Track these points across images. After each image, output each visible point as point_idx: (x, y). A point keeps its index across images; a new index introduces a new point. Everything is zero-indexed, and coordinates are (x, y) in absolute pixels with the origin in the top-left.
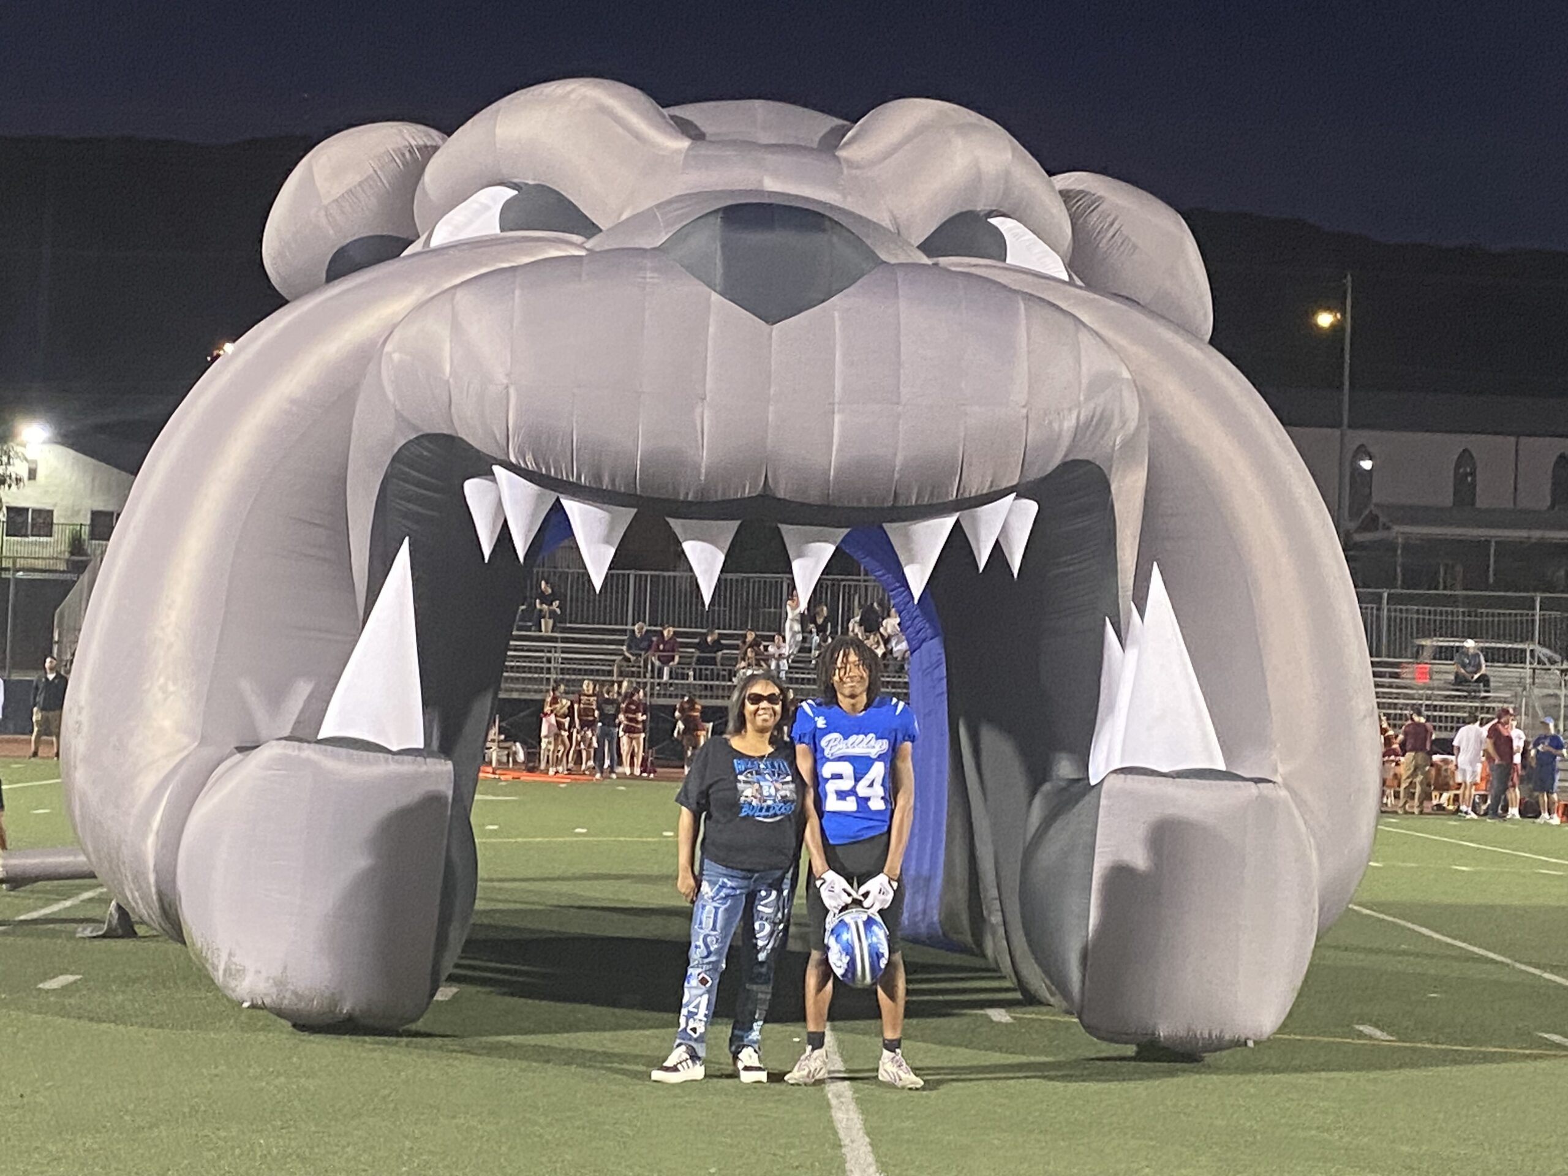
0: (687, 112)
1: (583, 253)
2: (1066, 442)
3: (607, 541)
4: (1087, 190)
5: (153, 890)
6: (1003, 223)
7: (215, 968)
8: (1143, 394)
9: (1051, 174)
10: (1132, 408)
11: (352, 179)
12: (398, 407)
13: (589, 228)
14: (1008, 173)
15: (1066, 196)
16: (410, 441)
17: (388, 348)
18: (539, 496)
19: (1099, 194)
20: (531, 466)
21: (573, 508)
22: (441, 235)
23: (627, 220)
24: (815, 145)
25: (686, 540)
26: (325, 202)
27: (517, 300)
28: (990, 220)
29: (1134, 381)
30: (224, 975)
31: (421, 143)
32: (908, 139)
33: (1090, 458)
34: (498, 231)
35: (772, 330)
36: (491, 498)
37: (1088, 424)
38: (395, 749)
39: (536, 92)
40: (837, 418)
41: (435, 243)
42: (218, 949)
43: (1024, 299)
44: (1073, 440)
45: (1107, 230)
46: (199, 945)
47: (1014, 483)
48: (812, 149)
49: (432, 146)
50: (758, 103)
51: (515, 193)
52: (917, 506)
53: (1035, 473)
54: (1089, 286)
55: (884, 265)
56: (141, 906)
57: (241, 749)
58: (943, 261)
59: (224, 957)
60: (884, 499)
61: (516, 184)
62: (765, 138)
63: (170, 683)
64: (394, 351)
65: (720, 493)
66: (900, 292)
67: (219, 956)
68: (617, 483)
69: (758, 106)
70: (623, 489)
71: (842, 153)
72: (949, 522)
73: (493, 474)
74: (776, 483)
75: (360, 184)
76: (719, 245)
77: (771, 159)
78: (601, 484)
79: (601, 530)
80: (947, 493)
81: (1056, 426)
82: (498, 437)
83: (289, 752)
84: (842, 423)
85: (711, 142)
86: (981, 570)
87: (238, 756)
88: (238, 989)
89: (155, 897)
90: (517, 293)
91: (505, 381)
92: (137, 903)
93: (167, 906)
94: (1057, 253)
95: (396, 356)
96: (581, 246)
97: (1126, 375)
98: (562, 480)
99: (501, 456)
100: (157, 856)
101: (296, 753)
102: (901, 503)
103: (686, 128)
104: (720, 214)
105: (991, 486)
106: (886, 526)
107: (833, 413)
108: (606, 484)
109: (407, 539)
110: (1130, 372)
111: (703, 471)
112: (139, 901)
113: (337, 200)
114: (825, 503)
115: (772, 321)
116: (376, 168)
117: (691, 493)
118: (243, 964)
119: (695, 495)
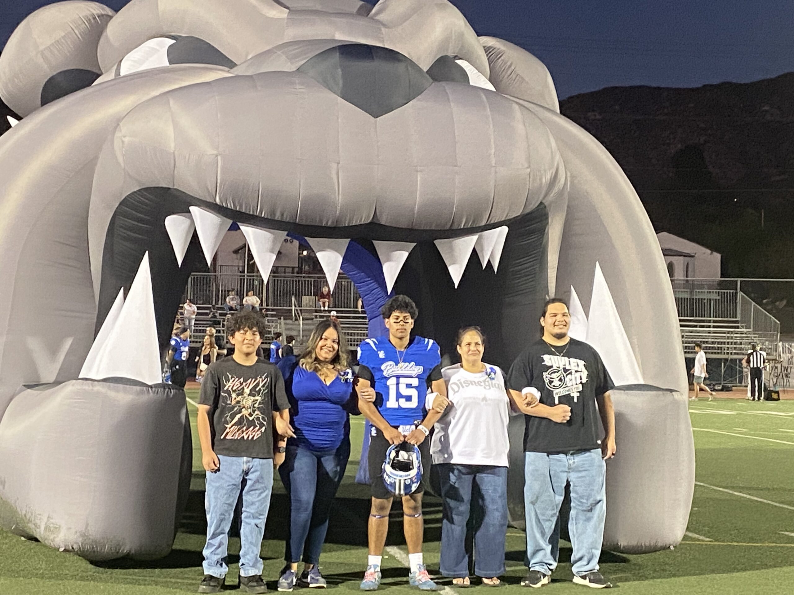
2: (545, 189)
3: (271, 251)
4: (494, 46)
6: (462, 62)
7: (39, 527)
9: (478, 36)
11: (58, 34)
14: (463, 35)
16: (135, 192)
17: (117, 134)
20: (230, 206)
22: (126, 68)
23: (254, 57)
26: (42, 48)
28: (456, 61)
30: (45, 531)
31: (100, 13)
34: (167, 64)
35: (376, 121)
37: (553, 179)
38: (149, 383)
40: (419, 175)
41: (123, 72)
42: (40, 515)
44: (548, 189)
45: (508, 69)
47: (519, 214)
49: (107, 17)
51: (175, 41)
52: (463, 229)
59: (45, 519)
60: (445, 225)
61: (173, 36)
65: (347, 221)
66: (451, 99)
67: (41, 519)
68: (285, 216)
70: (288, 220)
72: (474, 240)
73: (190, 212)
74: (381, 215)
75: (63, 37)
76: (339, 70)
77: (338, 20)
78: (275, 217)
79: (269, 245)
80: (481, 221)
82: (210, 189)
84: (422, 178)
88: (56, 540)
90: (217, 97)
91: (215, 152)
95: (126, 140)
98: (250, 215)
99: (210, 200)
101: (91, 388)
102: (455, 227)
104: (338, 50)
105: (507, 215)
106: (436, 241)
107: (417, 171)
108: (278, 217)
109: (147, 252)
111: (339, 208)
113: (48, 47)
114: (410, 227)
115: (376, 116)
116: (73, 28)
117: (329, 223)
118: (59, 523)
119: (333, 223)
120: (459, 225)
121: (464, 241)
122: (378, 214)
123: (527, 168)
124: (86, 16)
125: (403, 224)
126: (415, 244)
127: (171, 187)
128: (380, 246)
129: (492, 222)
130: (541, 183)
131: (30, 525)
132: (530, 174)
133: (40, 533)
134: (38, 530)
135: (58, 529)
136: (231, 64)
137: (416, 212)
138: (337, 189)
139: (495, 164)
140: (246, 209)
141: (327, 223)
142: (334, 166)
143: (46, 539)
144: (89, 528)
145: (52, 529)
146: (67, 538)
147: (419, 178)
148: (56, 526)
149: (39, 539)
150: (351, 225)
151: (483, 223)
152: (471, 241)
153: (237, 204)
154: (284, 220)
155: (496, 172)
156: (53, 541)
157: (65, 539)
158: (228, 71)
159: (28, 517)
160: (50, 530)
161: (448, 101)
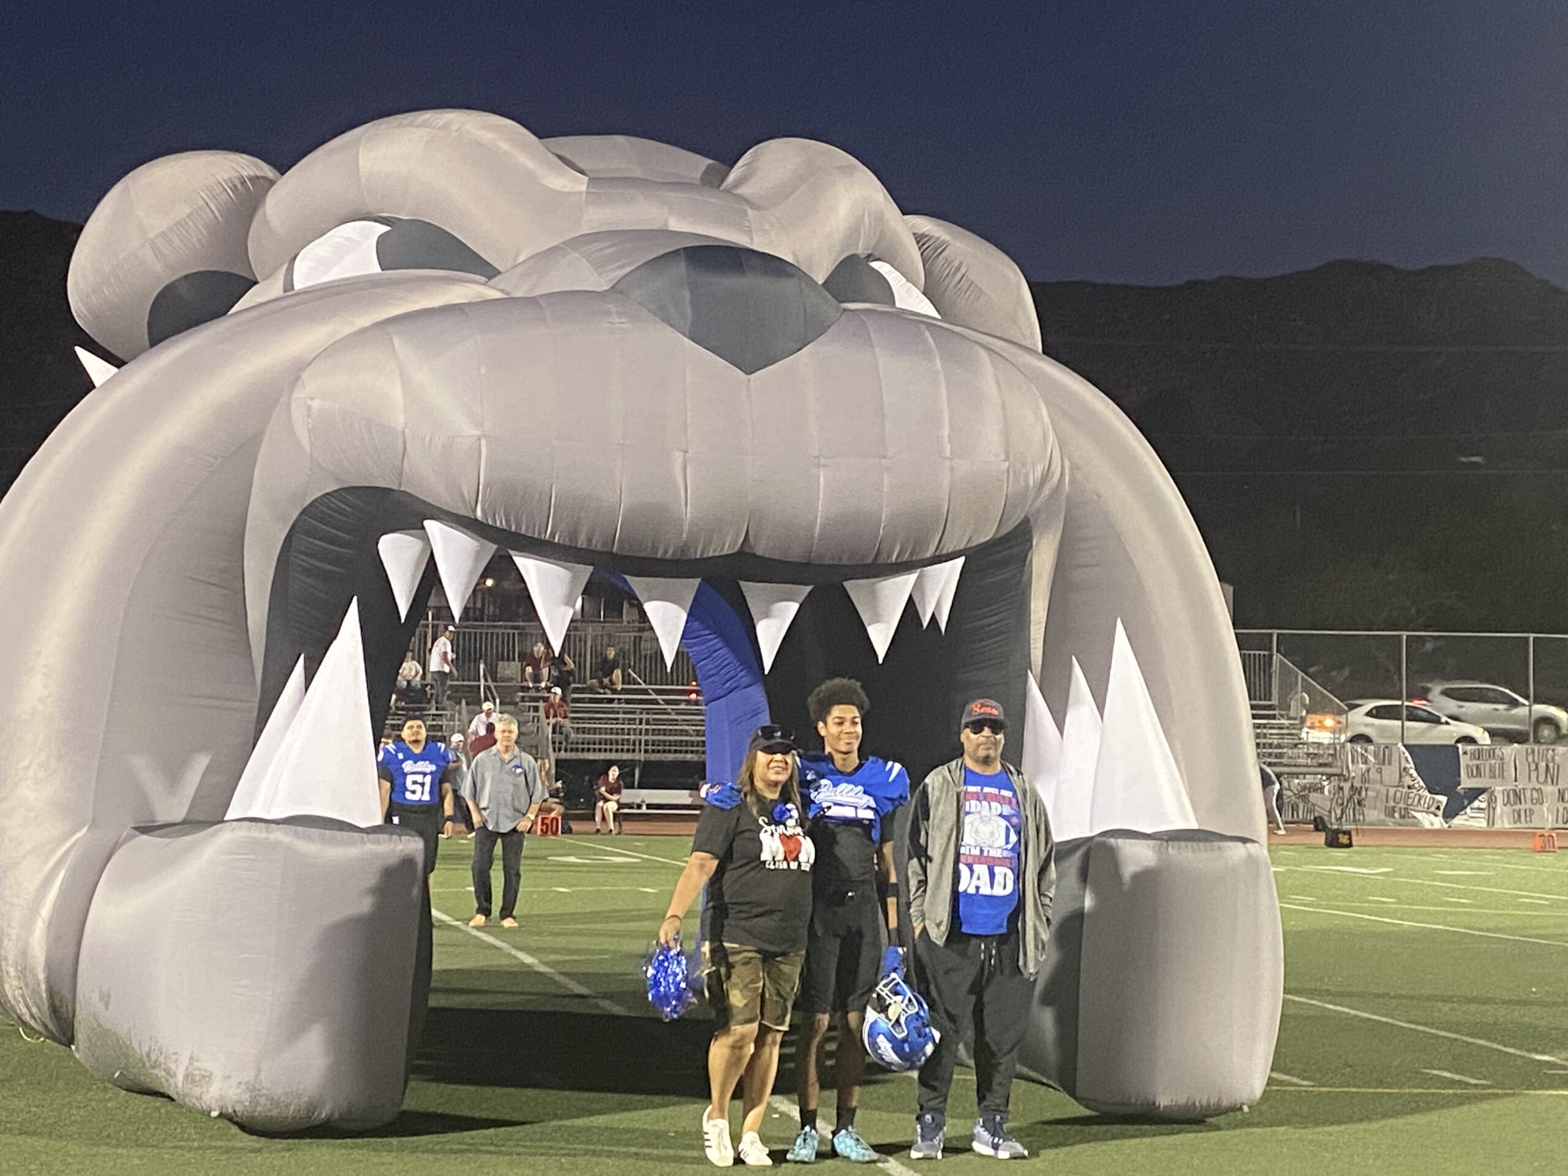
3: (568, 602)
4: (934, 234)
5: (43, 987)
6: (882, 267)
7: (174, 1076)
9: (904, 213)
12: (316, 456)
13: (485, 267)
16: (328, 494)
17: (298, 394)
20: (501, 523)
22: (305, 275)
24: (699, 183)
25: (647, 600)
26: (151, 235)
28: (873, 265)
30: (184, 1081)
31: (252, 174)
34: (377, 269)
35: (749, 380)
38: (362, 825)
39: (405, 122)
40: (823, 473)
41: (302, 284)
42: (175, 1053)
45: (955, 273)
49: (265, 181)
51: (389, 228)
59: (185, 1061)
60: (865, 556)
61: (385, 219)
63: (53, 759)
64: (312, 399)
65: (701, 549)
66: (875, 343)
67: (176, 1060)
68: (594, 541)
70: (599, 548)
72: (912, 579)
73: (423, 528)
74: (757, 539)
75: (188, 216)
76: (686, 289)
77: (673, 197)
78: (577, 543)
79: (563, 590)
80: (925, 550)
81: (1030, 480)
82: (466, 493)
84: (827, 478)
86: (925, 624)
88: (205, 1096)
89: (44, 995)
91: (477, 433)
93: (58, 1003)
95: (315, 404)
98: (534, 539)
99: (465, 512)
102: (883, 560)
105: (969, 540)
106: (848, 583)
107: (818, 466)
108: (581, 542)
109: (355, 599)
113: (164, 234)
114: (806, 561)
115: (749, 371)
116: (207, 199)
117: (671, 551)
118: (209, 1069)
119: (674, 553)
120: (889, 556)
121: (895, 583)
122: (751, 538)
123: (1005, 460)
124: (230, 179)
125: (795, 554)
126: (810, 588)
127: (395, 487)
128: (753, 591)
129: (944, 552)
130: (1027, 485)
131: (155, 1071)
132: (1008, 471)
133: (177, 1084)
134: (172, 1081)
135: (208, 1077)
136: (489, 272)
137: (816, 535)
138: (683, 495)
139: (951, 453)
140: (527, 530)
141: (666, 552)
142: (679, 455)
143: (185, 1096)
144: (262, 1077)
145: (197, 1079)
146: (223, 1093)
147: (822, 479)
148: (203, 1073)
149: (175, 1097)
150: (705, 556)
151: (929, 554)
152: (906, 582)
153: (512, 520)
154: (593, 547)
155: (952, 468)
156: (199, 1098)
157: (221, 1096)
158: (485, 284)
159: (153, 1058)
160: (193, 1081)
161: (872, 346)
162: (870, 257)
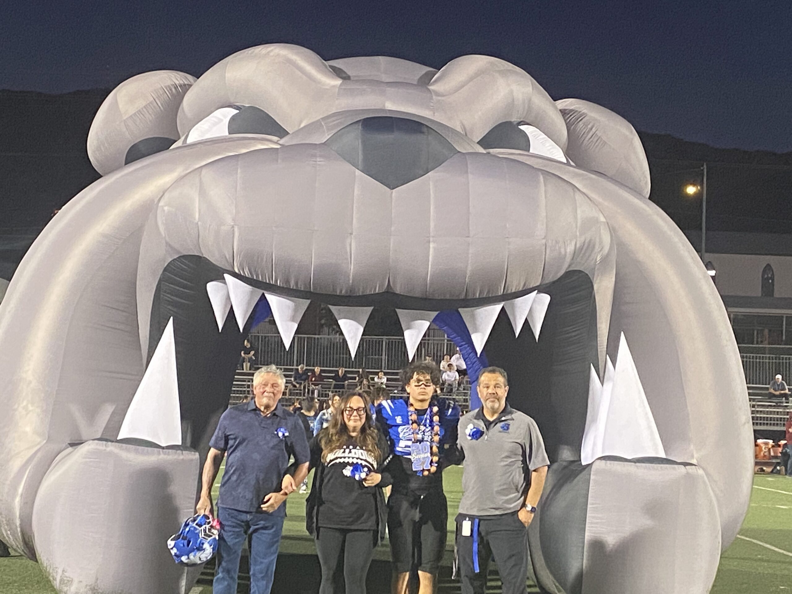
0: (338, 63)
1: (278, 147)
2: (568, 259)
3: (293, 320)
4: (577, 109)
5: (19, 529)
6: (528, 128)
7: (55, 579)
8: (613, 231)
9: (555, 100)
10: (606, 239)
11: (141, 103)
12: (167, 239)
13: (281, 132)
14: (530, 100)
15: (564, 113)
16: (175, 259)
17: (161, 204)
18: (252, 292)
19: (583, 112)
20: (247, 274)
21: (273, 299)
22: (194, 136)
23: (305, 127)
24: (415, 83)
25: (340, 319)
26: (125, 118)
27: (239, 176)
28: (520, 127)
29: (608, 223)
30: (60, 583)
31: (182, 82)
32: (471, 79)
33: (581, 269)
34: (227, 134)
35: (392, 193)
36: (223, 293)
37: (581, 248)
38: (163, 445)
39: (250, 52)
40: (432, 245)
41: (190, 141)
42: (56, 568)
43: (542, 174)
44: (573, 259)
45: (589, 132)
46: (45, 565)
47: (538, 284)
48: (415, 85)
49: (188, 85)
50: (381, 58)
51: (238, 111)
52: (479, 298)
53: (551, 278)
54: (578, 166)
55: (459, 154)
56: (12, 540)
57: (72, 445)
58: (491, 151)
59: (60, 571)
60: (460, 294)
61: (237, 106)
62: (385, 78)
63: (30, 405)
64: (165, 206)
65: (361, 290)
66: (469, 170)
67: (57, 572)
68: (299, 286)
69: (382, 60)
70: (302, 289)
71: (431, 88)
72: (497, 308)
73: (224, 279)
74: (395, 284)
75: (145, 107)
76: (360, 141)
77: (390, 90)
78: (290, 285)
79: (290, 312)
80: (497, 291)
81: (563, 250)
82: (228, 257)
83: (101, 448)
84: (435, 248)
85: (353, 81)
86: (517, 335)
87: (70, 449)
89: (19, 534)
90: (239, 171)
91: (232, 224)
92: (9, 538)
93: (27, 539)
94: (560, 146)
95: (166, 208)
96: (276, 143)
97: (602, 219)
98: (266, 283)
99: (229, 268)
100: (21, 509)
101: (104, 448)
102: (470, 296)
103: (338, 73)
104: (360, 124)
105: (524, 285)
106: (460, 310)
107: (429, 242)
108: (292, 285)
109: (172, 318)
110: (605, 217)
111: (351, 277)
112: (10, 536)
113: (131, 116)
114: (425, 297)
115: (392, 187)
116: (155, 97)
117: (343, 292)
118: (71, 577)
119: (346, 292)
120: (474, 294)
124: (169, 86)
125: (417, 293)
129: (509, 292)
141: (341, 291)
148: (68, 579)
150: (365, 294)
153: (253, 273)
161: (467, 172)
162: (520, 123)
